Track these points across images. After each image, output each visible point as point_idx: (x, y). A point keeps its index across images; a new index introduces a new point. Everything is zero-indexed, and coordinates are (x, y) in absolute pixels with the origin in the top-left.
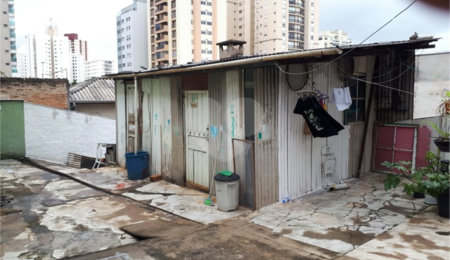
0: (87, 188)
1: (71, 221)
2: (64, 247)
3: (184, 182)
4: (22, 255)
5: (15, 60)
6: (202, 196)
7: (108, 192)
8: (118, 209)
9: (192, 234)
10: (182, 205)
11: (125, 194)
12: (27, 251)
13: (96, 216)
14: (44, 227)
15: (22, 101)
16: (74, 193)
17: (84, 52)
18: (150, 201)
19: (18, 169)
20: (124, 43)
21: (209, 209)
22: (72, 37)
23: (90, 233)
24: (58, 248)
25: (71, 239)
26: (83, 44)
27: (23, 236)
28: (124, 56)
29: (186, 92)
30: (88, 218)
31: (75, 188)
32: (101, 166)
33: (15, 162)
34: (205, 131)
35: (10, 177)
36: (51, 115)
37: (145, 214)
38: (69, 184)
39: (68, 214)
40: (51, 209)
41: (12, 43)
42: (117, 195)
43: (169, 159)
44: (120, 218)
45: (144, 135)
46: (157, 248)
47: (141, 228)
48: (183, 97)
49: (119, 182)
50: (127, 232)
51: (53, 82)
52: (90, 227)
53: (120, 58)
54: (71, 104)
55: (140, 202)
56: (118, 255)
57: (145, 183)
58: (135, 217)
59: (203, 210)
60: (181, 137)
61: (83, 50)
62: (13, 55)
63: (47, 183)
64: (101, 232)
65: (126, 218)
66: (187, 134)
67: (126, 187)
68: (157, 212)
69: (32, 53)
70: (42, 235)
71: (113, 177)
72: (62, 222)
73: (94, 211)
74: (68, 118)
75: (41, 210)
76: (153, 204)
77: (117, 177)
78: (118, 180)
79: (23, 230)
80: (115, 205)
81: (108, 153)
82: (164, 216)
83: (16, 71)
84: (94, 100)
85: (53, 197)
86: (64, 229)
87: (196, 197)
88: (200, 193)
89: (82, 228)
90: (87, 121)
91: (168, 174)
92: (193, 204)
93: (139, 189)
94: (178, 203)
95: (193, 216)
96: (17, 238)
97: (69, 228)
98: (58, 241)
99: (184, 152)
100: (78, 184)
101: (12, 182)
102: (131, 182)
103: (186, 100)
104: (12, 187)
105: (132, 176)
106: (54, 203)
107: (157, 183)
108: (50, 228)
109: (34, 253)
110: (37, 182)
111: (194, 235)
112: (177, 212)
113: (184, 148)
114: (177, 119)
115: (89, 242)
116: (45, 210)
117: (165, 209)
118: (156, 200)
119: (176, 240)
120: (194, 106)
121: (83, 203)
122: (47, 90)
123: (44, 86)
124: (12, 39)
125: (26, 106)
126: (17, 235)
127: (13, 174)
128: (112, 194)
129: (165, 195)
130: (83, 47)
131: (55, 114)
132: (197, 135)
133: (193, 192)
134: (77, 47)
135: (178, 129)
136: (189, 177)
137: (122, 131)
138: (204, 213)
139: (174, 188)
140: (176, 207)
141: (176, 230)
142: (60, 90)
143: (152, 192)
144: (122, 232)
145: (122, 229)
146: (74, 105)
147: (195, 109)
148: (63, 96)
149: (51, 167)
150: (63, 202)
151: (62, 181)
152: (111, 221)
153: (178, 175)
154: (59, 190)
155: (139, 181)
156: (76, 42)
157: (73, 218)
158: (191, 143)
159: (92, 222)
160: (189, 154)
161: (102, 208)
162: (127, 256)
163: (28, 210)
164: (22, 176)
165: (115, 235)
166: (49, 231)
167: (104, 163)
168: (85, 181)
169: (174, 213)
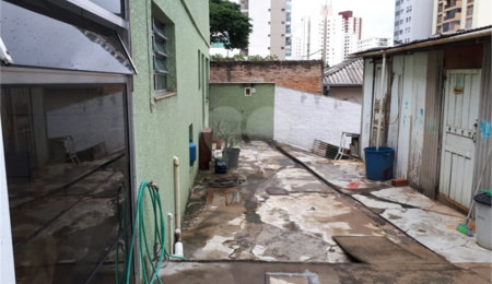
0: (317, 182)
1: (286, 216)
2: (267, 244)
3: (435, 194)
4: (227, 242)
5: (290, 44)
6: (458, 219)
7: (337, 189)
8: (340, 212)
9: (415, 271)
10: (423, 225)
11: (355, 196)
12: (232, 238)
13: (313, 216)
14: (258, 217)
15: (273, 85)
16: (301, 184)
17: (357, 31)
18: (383, 210)
19: (262, 151)
20: (403, 16)
21: (461, 239)
22: (346, 15)
23: (298, 235)
24: (260, 244)
25: (277, 237)
26: (358, 22)
27: (236, 221)
28: (401, 31)
29: (448, 72)
30: (304, 216)
31: (305, 179)
32: (344, 158)
33: (264, 144)
34: (472, 127)
35: (252, 158)
36: (299, 99)
37: (370, 226)
38: (300, 174)
39: (285, 207)
40: (272, 197)
41: (288, 27)
42: (346, 195)
43: (418, 161)
44: (338, 225)
45: (390, 126)
46: (357, 278)
47: (356, 244)
48: (444, 78)
49: (354, 180)
50: (338, 244)
51: (307, 64)
52: (302, 227)
53: (396, 34)
54: (325, 87)
55: (370, 209)
56: (307, 273)
57: (384, 187)
58: (357, 228)
59: (453, 239)
60: (436, 134)
61: (357, 28)
62: (287, 39)
63: (281, 169)
64: (311, 237)
65: (345, 226)
66: (445, 129)
67: (360, 187)
68: (386, 227)
69: (307, 35)
70: (253, 225)
71: (349, 172)
72: (277, 215)
73: (313, 209)
74: (317, 102)
75: (263, 197)
76: (385, 215)
77: (354, 173)
78: (355, 177)
79: (239, 215)
80: (340, 206)
81: (352, 144)
82: (394, 234)
83: (290, 55)
84: (350, 82)
85: (279, 186)
86: (274, 224)
87: (448, 218)
88: (455, 213)
89: (292, 227)
90: (336, 106)
91: (416, 180)
92: (440, 227)
93: (374, 193)
94: (418, 221)
95: (435, 244)
96: (230, 222)
97: (280, 223)
98: (264, 236)
99: (439, 154)
100: (309, 175)
101: (252, 164)
102: (368, 182)
103: (447, 83)
104: (250, 168)
105: (371, 175)
106: (278, 192)
107: (399, 189)
108: (263, 219)
109: (238, 243)
110: (272, 167)
111: (417, 275)
112: (412, 233)
113: (439, 149)
114: (432, 110)
115: (293, 245)
116: (266, 198)
117: (398, 225)
118: (390, 210)
119: (387, 275)
120: (458, 91)
121: (305, 197)
122: (302, 72)
123: (300, 69)
124: (288, 23)
125: (277, 89)
126: (231, 219)
127: (256, 156)
128: (340, 192)
129: (405, 206)
130: (358, 25)
131: (303, 98)
132: (459, 132)
133: (445, 209)
134: (351, 26)
135: (433, 122)
136: (443, 188)
137: (367, 120)
138: (452, 243)
139: (421, 200)
140: (415, 226)
141: (398, 258)
142: (315, 72)
143: (389, 199)
144: (334, 243)
145: (334, 239)
146: (328, 88)
147: (459, 96)
148: (317, 79)
149: (292, 153)
150: (287, 193)
151: (296, 170)
152: (326, 226)
153: (428, 184)
154: (288, 179)
155: (378, 183)
156: (351, 20)
157: (289, 212)
158: (450, 143)
159: (306, 221)
160: (445, 158)
161: (323, 208)
162: (315, 279)
163: (252, 195)
164: (262, 159)
165: (324, 244)
166: (261, 222)
167: (348, 155)
168: (318, 172)
169: (409, 233)
